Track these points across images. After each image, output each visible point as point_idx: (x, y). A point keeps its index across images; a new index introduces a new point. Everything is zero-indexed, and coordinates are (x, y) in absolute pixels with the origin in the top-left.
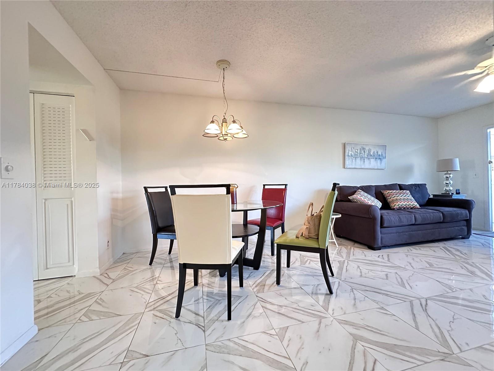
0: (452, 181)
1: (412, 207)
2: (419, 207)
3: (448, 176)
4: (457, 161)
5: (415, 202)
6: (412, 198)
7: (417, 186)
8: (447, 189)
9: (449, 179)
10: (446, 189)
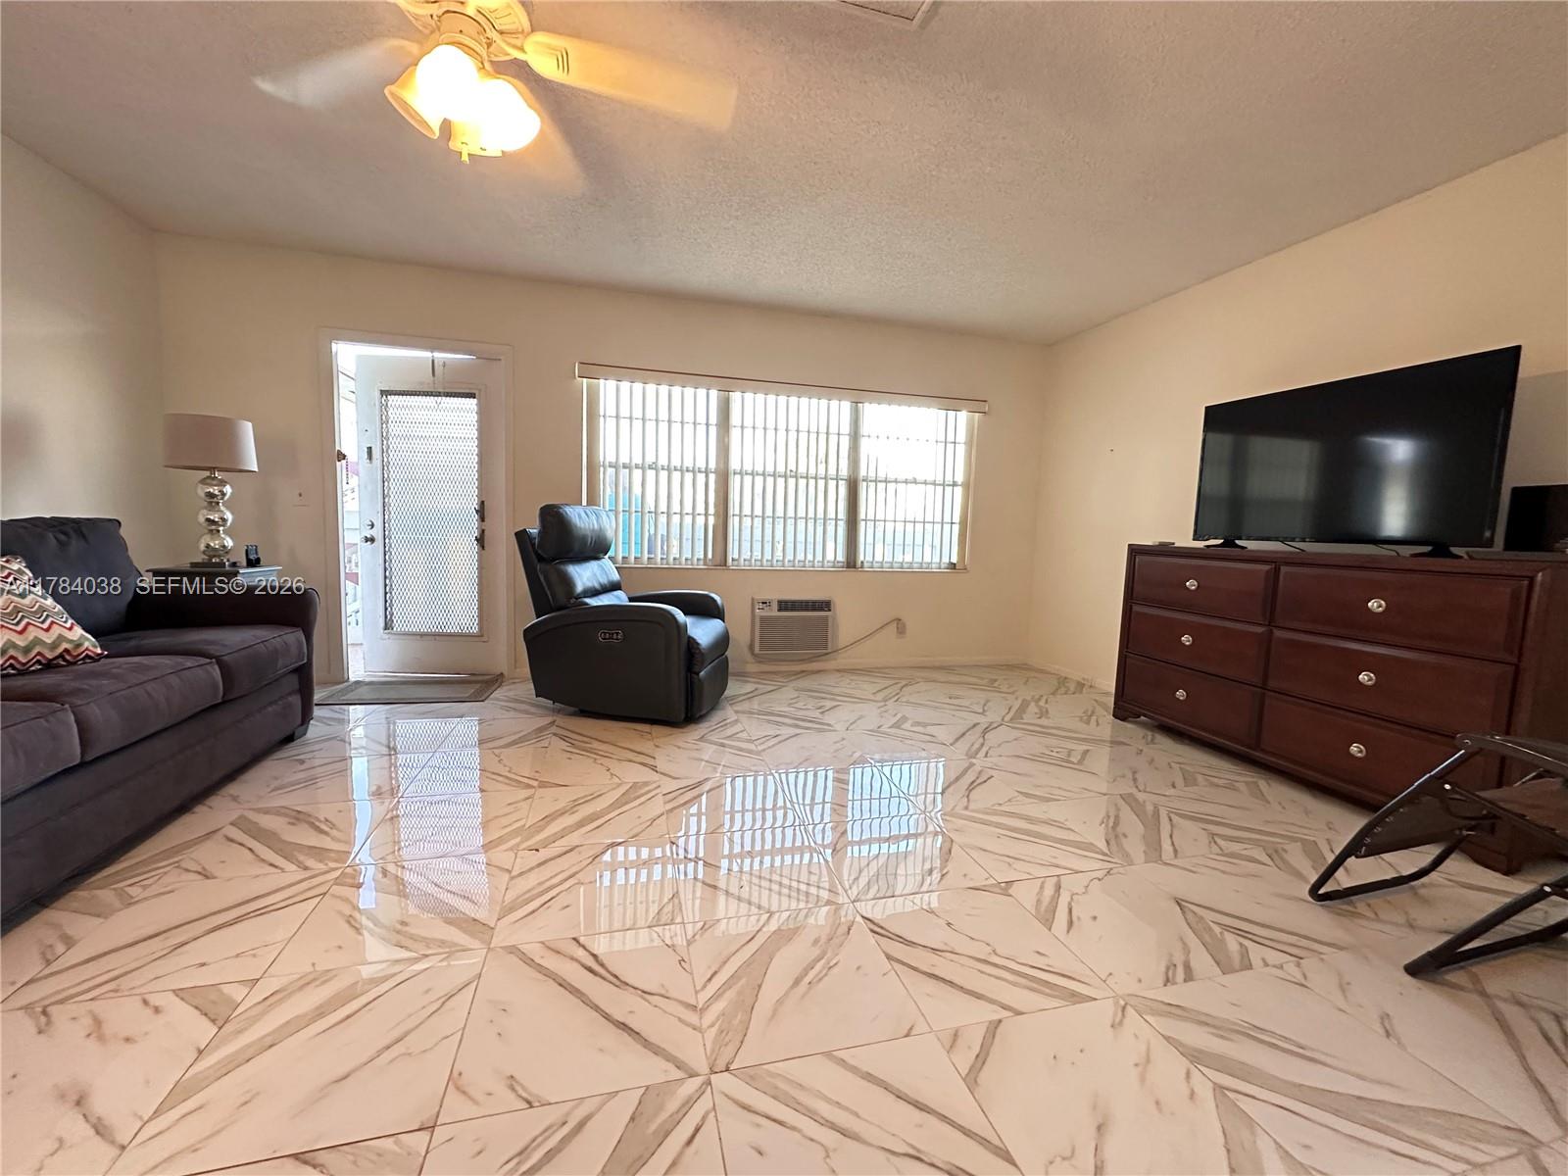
0: (233, 513)
1: (50, 656)
2: (99, 651)
3: (215, 490)
4: (247, 430)
5: (70, 621)
6: (50, 602)
7: (72, 533)
8: (212, 545)
9: (218, 503)
10: (208, 546)
